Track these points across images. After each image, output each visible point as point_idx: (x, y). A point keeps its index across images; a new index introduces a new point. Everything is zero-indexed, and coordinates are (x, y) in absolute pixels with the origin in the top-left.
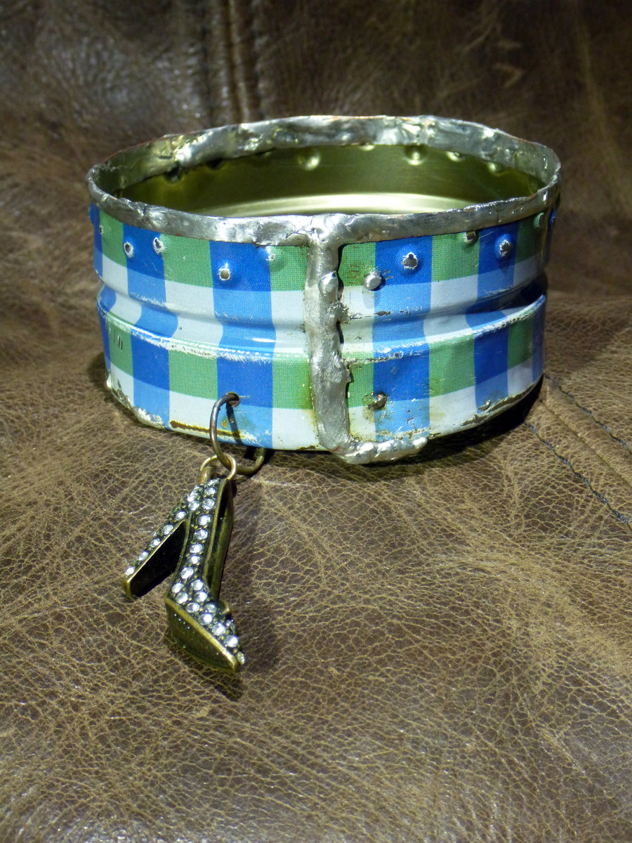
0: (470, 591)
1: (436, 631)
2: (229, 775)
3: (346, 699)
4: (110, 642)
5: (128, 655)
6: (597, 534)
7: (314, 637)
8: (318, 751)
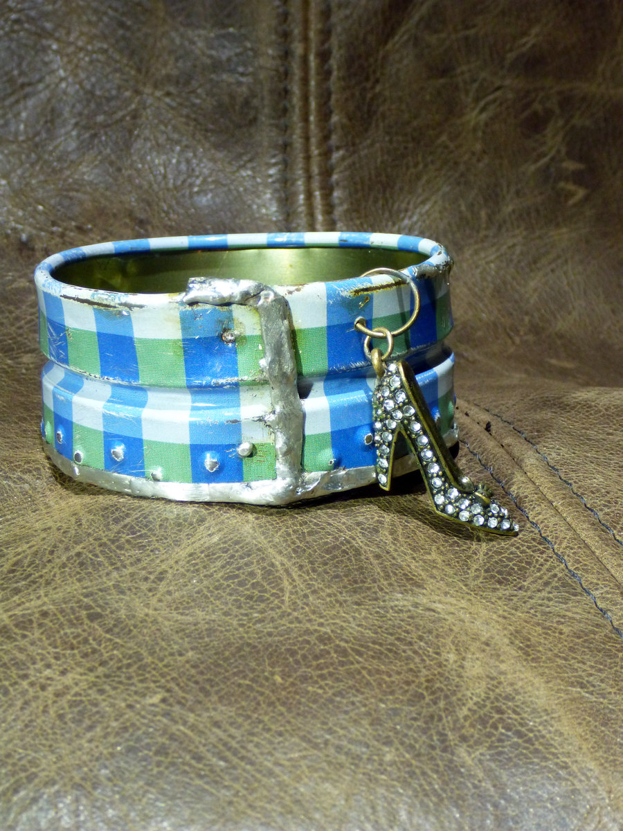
0: (417, 627)
1: (378, 656)
2: (166, 758)
3: (284, 704)
4: (85, 634)
5: (100, 645)
6: (548, 589)
7: (267, 649)
8: (250, 746)
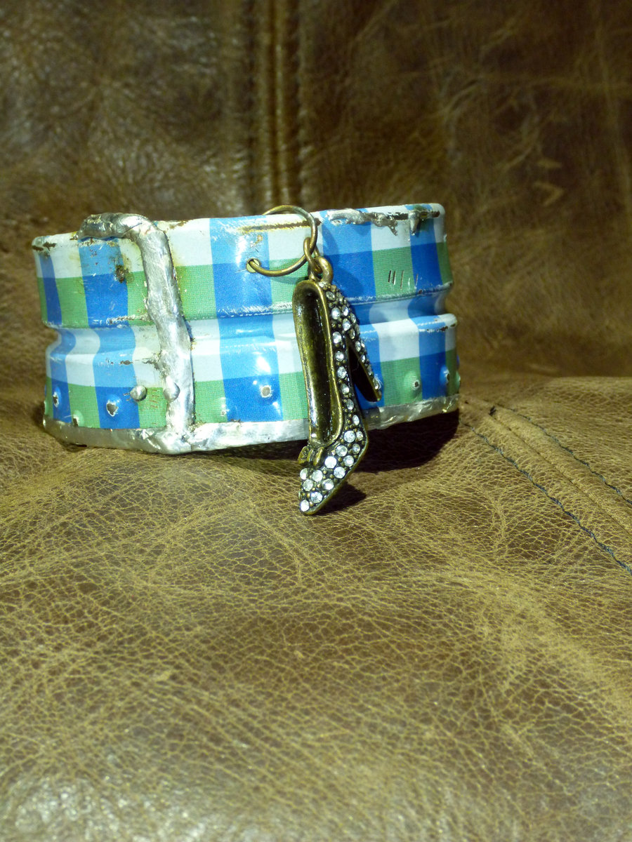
0: (445, 601)
1: (406, 629)
2: (181, 740)
3: (307, 680)
4: (79, 607)
5: (97, 619)
6: (580, 562)
7: (283, 624)
8: (274, 726)
